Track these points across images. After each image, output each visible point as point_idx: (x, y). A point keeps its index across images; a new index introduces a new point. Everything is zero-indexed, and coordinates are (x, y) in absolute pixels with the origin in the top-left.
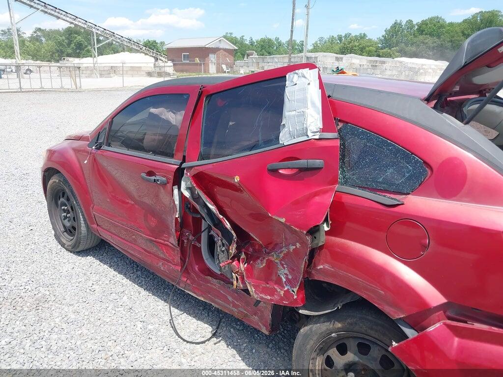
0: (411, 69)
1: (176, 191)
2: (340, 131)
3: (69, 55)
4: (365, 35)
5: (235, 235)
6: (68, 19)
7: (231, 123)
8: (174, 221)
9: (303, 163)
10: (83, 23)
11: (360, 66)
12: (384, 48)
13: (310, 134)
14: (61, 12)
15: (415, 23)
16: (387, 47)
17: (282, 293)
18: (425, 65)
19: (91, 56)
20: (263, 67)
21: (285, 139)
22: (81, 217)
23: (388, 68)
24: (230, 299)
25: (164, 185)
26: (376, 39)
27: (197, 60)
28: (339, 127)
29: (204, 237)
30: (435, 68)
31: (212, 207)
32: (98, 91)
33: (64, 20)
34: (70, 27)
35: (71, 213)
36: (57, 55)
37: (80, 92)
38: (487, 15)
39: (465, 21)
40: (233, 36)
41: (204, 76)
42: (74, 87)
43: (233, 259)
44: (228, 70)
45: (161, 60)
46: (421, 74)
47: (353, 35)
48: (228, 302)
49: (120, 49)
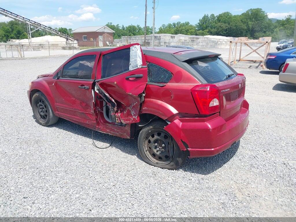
0: (213, 42)
1: (93, 92)
2: (148, 65)
3: (12, 38)
4: (188, 23)
5: (116, 104)
6: (12, 16)
7: (112, 64)
8: (92, 103)
9: (136, 75)
10: (22, 19)
11: (185, 40)
12: (199, 30)
13: (138, 66)
14: (8, 12)
15: (215, 16)
16: (201, 29)
17: (132, 119)
18: (221, 39)
19: (27, 38)
20: (130, 43)
21: (131, 68)
22: (50, 109)
23: (200, 41)
24: (116, 130)
25: (88, 89)
26: (195, 25)
27: (92, 39)
28: (148, 64)
29: (104, 108)
30: (227, 41)
31: (107, 95)
32: (35, 58)
33: (10, 17)
34: (12, 21)
35: (45, 108)
36: (5, 38)
37: (24, 59)
38: (254, 11)
39: (243, 14)
40: (112, 24)
41: (96, 48)
42: (20, 56)
43: (116, 112)
44: (110, 45)
45: (70, 39)
46: (219, 44)
47: (182, 23)
48: (115, 131)
49: (44, 33)
